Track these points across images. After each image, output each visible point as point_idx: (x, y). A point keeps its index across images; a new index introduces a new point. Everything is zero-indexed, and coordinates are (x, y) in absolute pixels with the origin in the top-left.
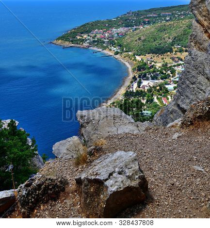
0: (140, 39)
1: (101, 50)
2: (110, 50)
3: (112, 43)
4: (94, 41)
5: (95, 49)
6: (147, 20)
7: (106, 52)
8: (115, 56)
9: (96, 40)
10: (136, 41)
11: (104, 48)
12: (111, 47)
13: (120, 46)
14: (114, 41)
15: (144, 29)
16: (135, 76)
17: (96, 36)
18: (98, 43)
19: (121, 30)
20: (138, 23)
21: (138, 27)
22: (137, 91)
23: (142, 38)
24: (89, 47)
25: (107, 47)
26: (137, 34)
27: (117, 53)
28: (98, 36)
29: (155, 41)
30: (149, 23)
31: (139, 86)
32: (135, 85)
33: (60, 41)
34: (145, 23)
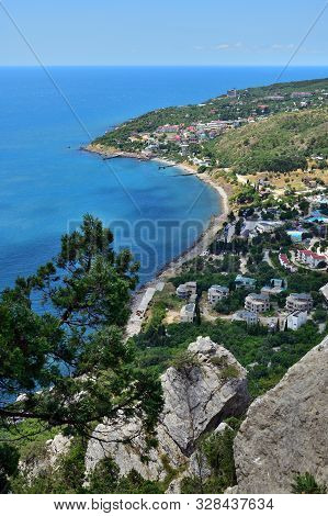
0: (246, 143)
1: (173, 163)
2: (191, 163)
3: (195, 150)
4: (162, 147)
5: (164, 161)
6: (264, 106)
7: (184, 167)
8: (198, 175)
9: (166, 143)
10: (240, 146)
11: (180, 160)
12: (192, 157)
13: (209, 155)
14: (197, 147)
15: (257, 124)
16: (232, 213)
17: (165, 136)
18: (169, 149)
19: (214, 125)
20: (245, 112)
21: (245, 120)
22: (235, 241)
23: (252, 142)
24: (152, 157)
25: (185, 158)
26: (243, 133)
27: (202, 170)
28: (170, 136)
29: (274, 146)
30: (267, 111)
31: (238, 232)
32: (232, 230)
33: (98, 146)
34: (259, 112)
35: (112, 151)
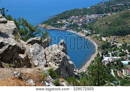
0: (107, 24)
1: (75, 32)
2: (83, 32)
3: (85, 27)
4: (71, 25)
5: (71, 31)
6: (115, 8)
7: (80, 34)
8: (86, 37)
9: (72, 24)
10: (104, 25)
11: (78, 31)
12: (83, 30)
13: (91, 29)
14: (86, 25)
15: (112, 16)
17: (72, 21)
18: (74, 26)
19: (93, 16)
20: (107, 11)
23: (109, 23)
24: (66, 30)
25: (81, 30)
26: (106, 20)
27: (88, 35)
28: (74, 21)
29: (119, 25)
30: (116, 11)
33: (44, 25)
34: (113, 11)
35: (49, 27)
